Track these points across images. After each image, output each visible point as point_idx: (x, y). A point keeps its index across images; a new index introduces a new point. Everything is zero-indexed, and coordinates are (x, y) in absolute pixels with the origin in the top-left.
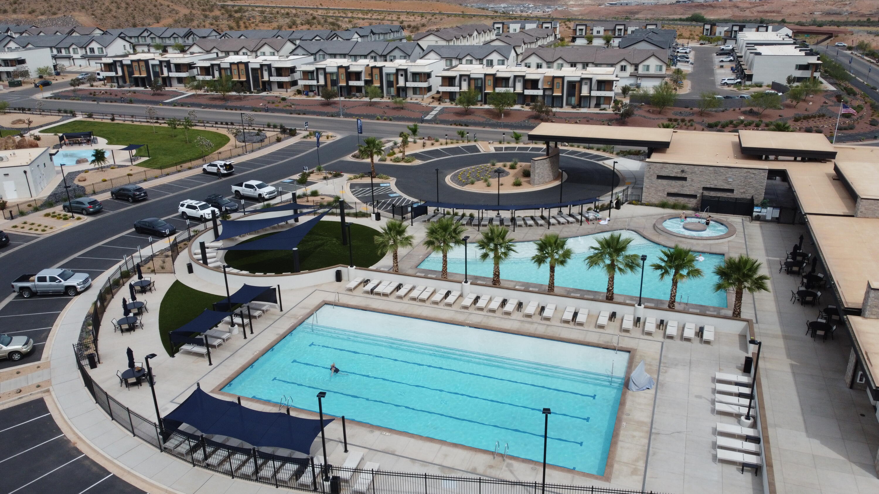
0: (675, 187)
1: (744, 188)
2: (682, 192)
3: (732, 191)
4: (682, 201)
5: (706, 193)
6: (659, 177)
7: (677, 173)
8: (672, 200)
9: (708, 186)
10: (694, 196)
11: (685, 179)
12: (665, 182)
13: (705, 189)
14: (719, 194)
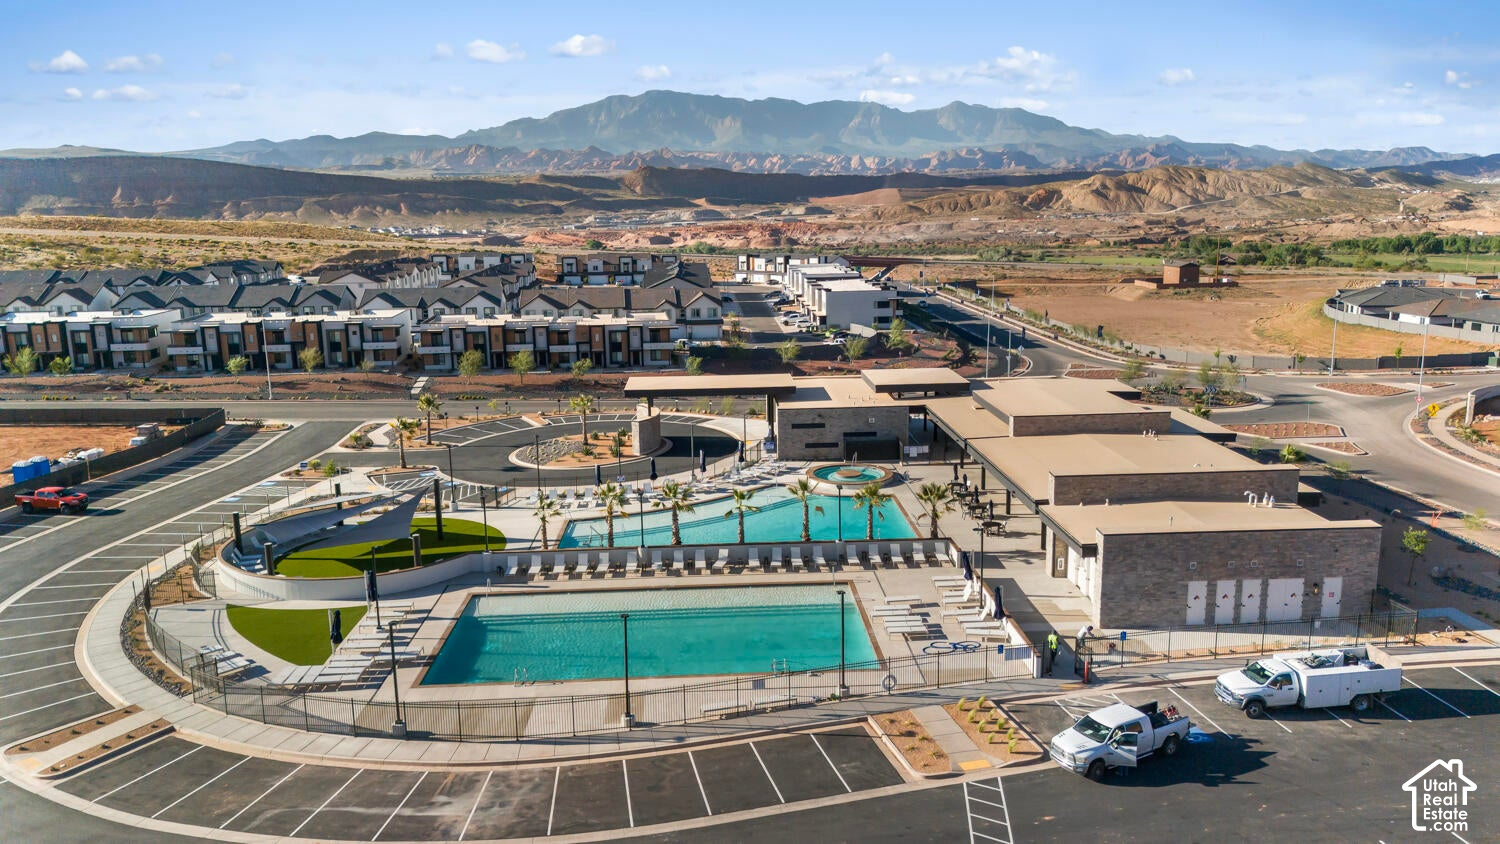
0: (813, 436)
1: (886, 430)
2: (821, 441)
3: (874, 434)
4: (823, 451)
5: (847, 438)
6: (795, 426)
7: (814, 419)
8: (812, 451)
9: (849, 431)
10: (835, 445)
11: (822, 426)
12: (801, 431)
13: (846, 435)
14: (863, 439)
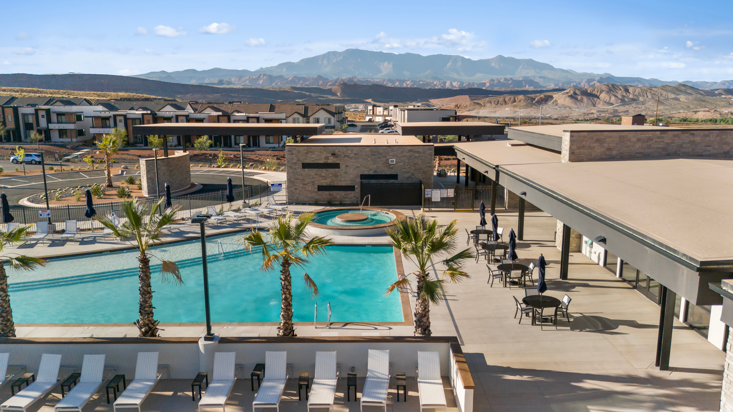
0: (326, 177)
1: (408, 172)
2: (336, 184)
3: (395, 177)
4: (338, 195)
6: (305, 166)
7: (327, 158)
8: (326, 195)
9: (367, 173)
10: (352, 188)
11: (336, 166)
12: (312, 172)
13: (363, 177)
14: (381, 182)
